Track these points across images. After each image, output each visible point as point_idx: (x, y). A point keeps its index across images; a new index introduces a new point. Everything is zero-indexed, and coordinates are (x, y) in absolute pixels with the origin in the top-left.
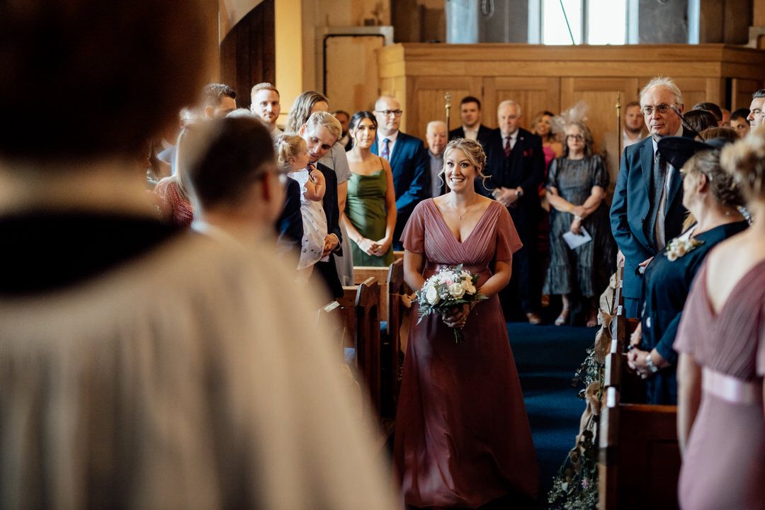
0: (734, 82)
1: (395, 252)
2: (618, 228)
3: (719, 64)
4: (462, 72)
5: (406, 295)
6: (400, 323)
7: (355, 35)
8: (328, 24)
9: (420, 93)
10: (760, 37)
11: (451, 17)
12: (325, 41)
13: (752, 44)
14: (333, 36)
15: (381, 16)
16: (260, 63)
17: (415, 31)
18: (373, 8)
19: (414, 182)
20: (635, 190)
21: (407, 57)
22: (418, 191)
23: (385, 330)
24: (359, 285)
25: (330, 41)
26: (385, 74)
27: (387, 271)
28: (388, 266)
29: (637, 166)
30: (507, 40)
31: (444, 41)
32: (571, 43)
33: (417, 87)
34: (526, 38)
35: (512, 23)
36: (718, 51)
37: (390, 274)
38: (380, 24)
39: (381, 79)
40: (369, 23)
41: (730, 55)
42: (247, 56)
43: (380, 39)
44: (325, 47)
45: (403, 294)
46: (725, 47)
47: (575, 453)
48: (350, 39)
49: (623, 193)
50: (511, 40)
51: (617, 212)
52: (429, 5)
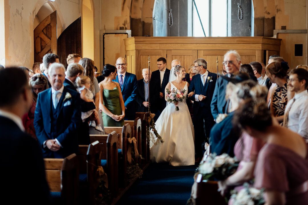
0: (267, 52)
1: (125, 121)
2: (214, 110)
3: (261, 44)
4: (158, 48)
5: (129, 138)
6: (127, 150)
7: (116, 34)
8: (105, 29)
9: (141, 56)
10: (278, 34)
11: (155, 26)
12: (104, 36)
13: (275, 37)
14: (107, 34)
15: (126, 26)
16: (75, 45)
17: (140, 32)
18: (123, 22)
19: (133, 92)
20: (221, 95)
21: (136, 42)
22: (135, 96)
23: (121, 152)
24: (108, 134)
25: (106, 36)
26: (128, 49)
27: (122, 128)
28: (122, 126)
29: (222, 86)
30: (179, 35)
31: (152, 36)
32: (204, 36)
33: (140, 54)
34: (187, 34)
35: (181, 28)
36: (260, 39)
37: (123, 130)
38: (126, 29)
39: (126, 51)
40: (121, 28)
41: (266, 41)
42: (70, 42)
43: (126, 35)
44: (104, 38)
45: (128, 138)
46: (263, 38)
47: (190, 201)
48: (114, 35)
49: (216, 96)
50: (180, 35)
51: (214, 104)
52: (146, 21)
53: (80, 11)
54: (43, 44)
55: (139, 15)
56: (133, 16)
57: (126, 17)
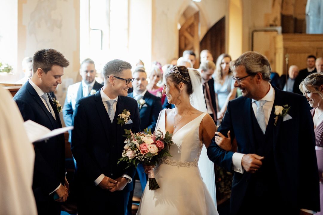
4: (308, 46)
7: (266, 31)
8: (254, 26)
12: (252, 34)
14: (256, 31)
15: (276, 23)
17: (292, 28)
18: (273, 19)
21: (284, 40)
25: (255, 34)
26: (277, 47)
38: (276, 26)
39: (276, 49)
40: (271, 26)
43: (276, 32)
44: (253, 36)
48: (263, 32)
52: (299, 17)
53: (227, 9)
54: (187, 42)
55: (290, 12)
56: (285, 13)
57: (276, 13)
